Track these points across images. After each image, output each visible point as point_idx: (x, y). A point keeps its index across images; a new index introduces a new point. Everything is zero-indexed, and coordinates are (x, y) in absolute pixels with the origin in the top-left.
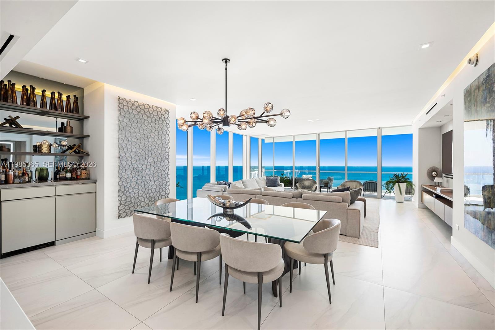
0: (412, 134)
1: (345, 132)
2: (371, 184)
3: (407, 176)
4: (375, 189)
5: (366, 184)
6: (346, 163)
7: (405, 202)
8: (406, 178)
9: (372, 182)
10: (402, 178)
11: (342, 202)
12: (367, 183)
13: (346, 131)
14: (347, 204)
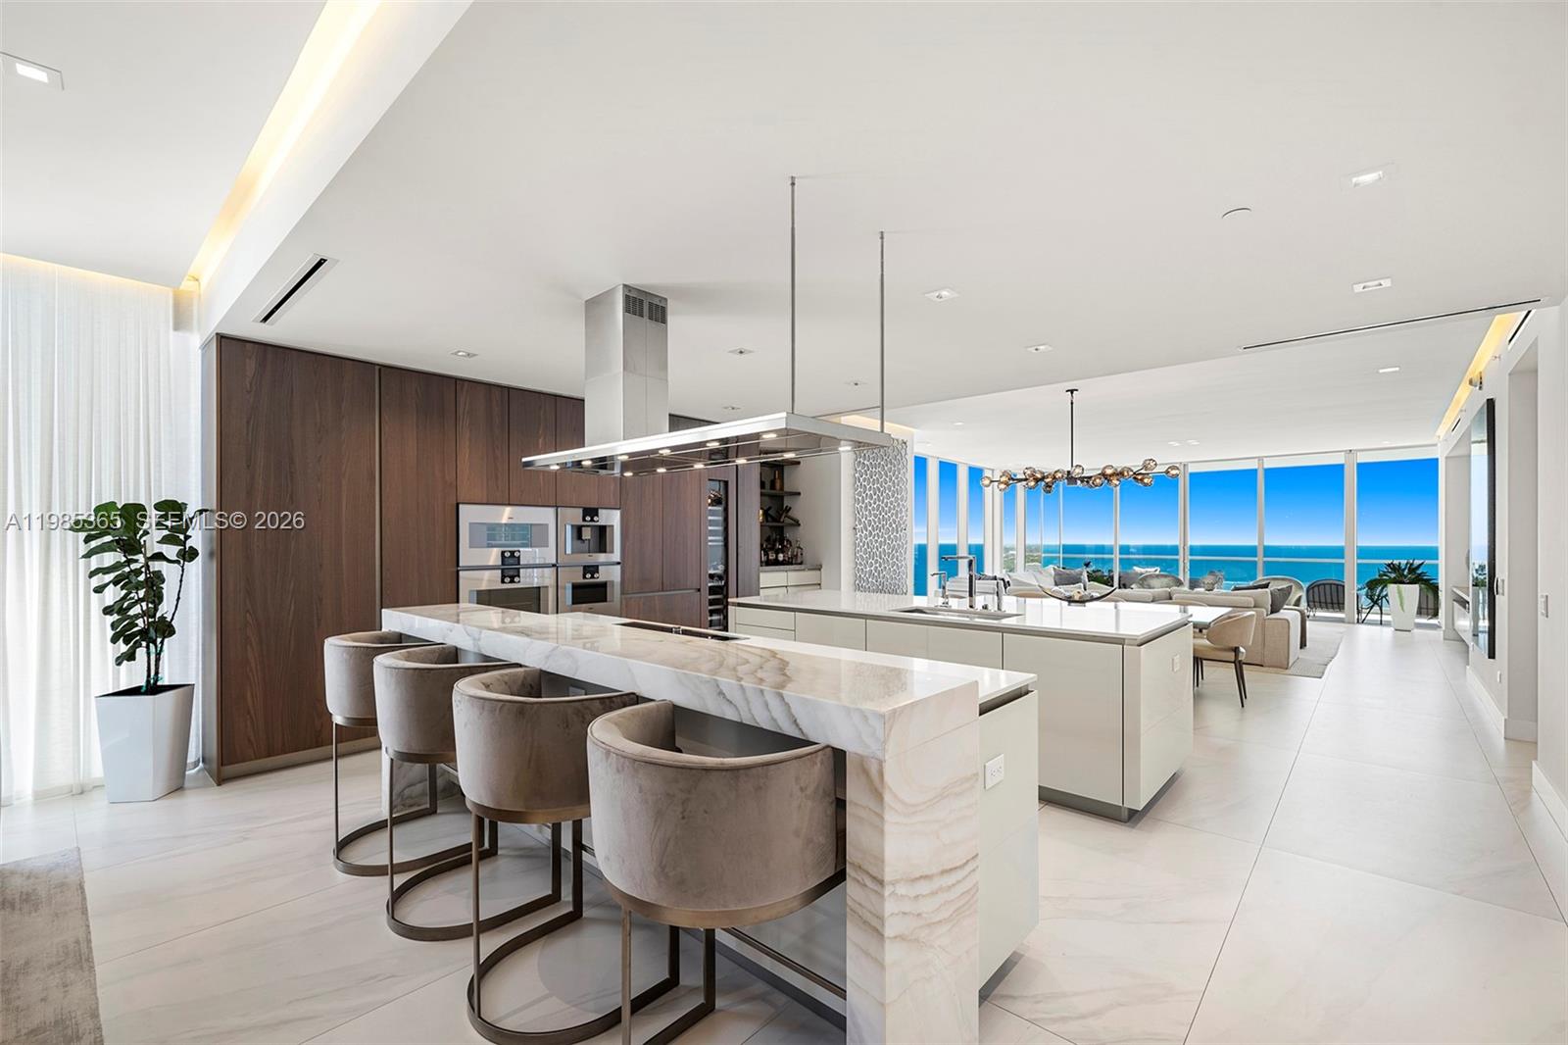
0: (1437, 459)
1: (1256, 460)
2: (1328, 587)
3: (1422, 567)
4: (1341, 601)
5: (1316, 589)
6: (1261, 539)
7: (1416, 631)
8: (1419, 572)
9: (1331, 584)
10: (1409, 573)
11: (1255, 607)
12: (1319, 586)
13: (1260, 459)
14: (1264, 610)
